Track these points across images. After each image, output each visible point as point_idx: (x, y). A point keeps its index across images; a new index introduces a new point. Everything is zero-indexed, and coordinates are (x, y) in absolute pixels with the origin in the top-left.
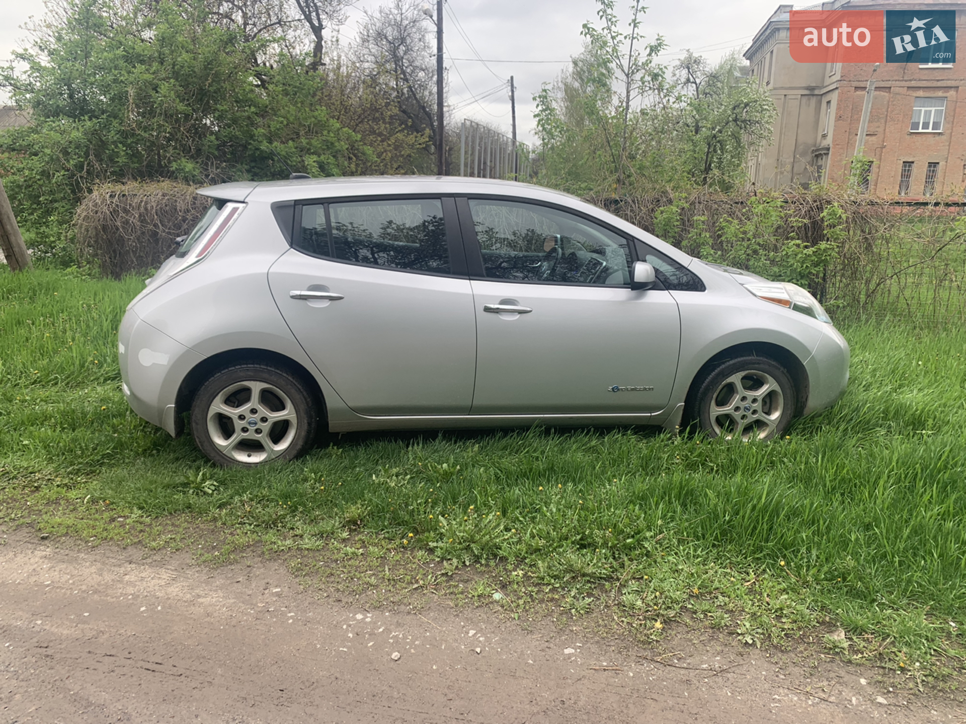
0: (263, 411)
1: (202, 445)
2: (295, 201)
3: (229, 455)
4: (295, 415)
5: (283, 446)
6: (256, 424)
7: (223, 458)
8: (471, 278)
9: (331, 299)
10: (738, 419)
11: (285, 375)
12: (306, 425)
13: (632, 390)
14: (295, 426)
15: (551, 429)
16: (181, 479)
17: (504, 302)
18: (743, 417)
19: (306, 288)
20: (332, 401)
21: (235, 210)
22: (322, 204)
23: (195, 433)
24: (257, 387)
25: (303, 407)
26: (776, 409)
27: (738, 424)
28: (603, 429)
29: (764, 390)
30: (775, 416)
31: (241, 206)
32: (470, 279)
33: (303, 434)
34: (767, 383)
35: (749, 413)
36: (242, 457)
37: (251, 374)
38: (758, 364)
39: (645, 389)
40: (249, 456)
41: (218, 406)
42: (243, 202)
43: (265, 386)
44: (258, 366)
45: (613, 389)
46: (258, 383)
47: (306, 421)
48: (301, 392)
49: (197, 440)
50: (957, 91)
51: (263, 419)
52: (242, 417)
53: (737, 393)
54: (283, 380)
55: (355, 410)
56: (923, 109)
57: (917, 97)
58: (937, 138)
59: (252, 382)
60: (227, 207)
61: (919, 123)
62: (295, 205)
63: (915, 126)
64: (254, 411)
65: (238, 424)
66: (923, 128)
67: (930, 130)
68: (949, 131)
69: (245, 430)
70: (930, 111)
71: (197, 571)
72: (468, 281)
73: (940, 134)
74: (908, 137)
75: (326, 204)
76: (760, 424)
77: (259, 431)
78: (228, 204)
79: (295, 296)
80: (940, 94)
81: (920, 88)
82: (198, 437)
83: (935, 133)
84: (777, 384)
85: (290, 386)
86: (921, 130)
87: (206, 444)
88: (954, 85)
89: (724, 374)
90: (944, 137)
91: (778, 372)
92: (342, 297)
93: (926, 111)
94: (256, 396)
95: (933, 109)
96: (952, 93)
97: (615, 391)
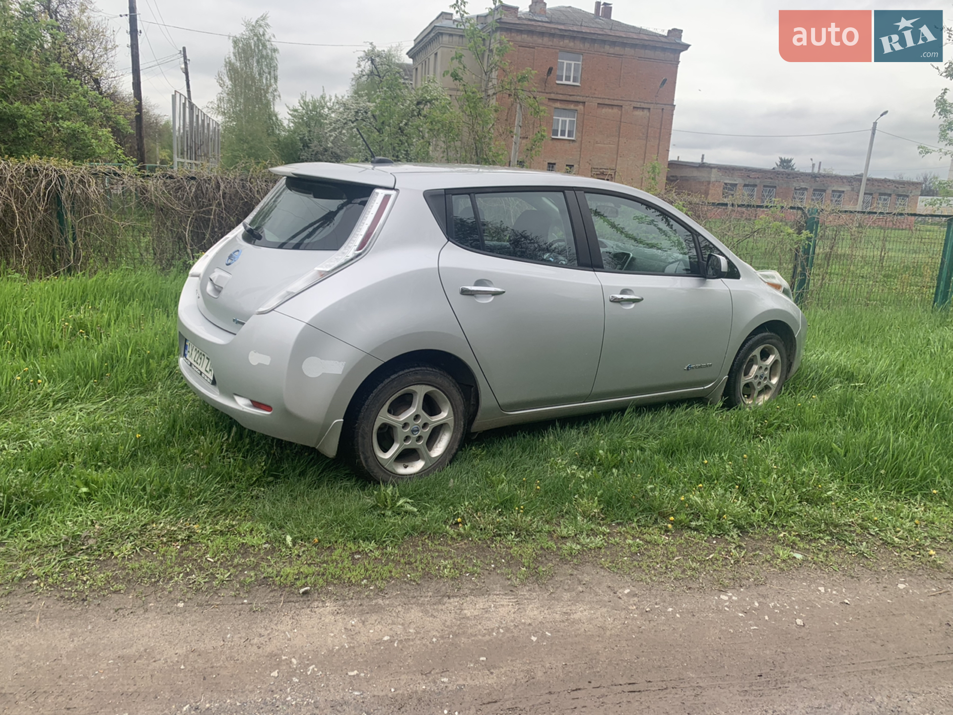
0: (425, 416)
2: (445, 189)
3: (390, 469)
4: (452, 418)
5: (438, 450)
6: (418, 431)
7: (385, 472)
8: (595, 269)
9: (495, 294)
10: (755, 385)
11: (447, 376)
12: (462, 426)
13: (700, 367)
14: (452, 428)
15: (642, 408)
16: (369, 501)
17: (624, 292)
18: (759, 383)
19: (473, 284)
20: (486, 401)
21: (387, 197)
22: (469, 194)
23: (360, 448)
24: (421, 391)
25: (461, 408)
26: (775, 375)
27: (755, 389)
28: (674, 403)
29: (771, 358)
30: (775, 381)
31: (393, 193)
32: (594, 271)
33: (459, 436)
34: (773, 354)
35: (762, 380)
36: (401, 470)
37: (419, 377)
38: (771, 338)
39: (707, 366)
40: (406, 467)
41: (384, 417)
42: (393, 189)
43: (428, 389)
44: (425, 368)
46: (424, 387)
47: (462, 423)
48: (460, 393)
49: (362, 457)
50: (584, 106)
51: (425, 425)
52: (405, 425)
53: (757, 364)
54: (447, 382)
55: (502, 407)
56: (561, 119)
57: (555, 108)
58: (572, 144)
59: (419, 386)
60: (377, 194)
61: (558, 130)
62: (445, 194)
63: (555, 132)
64: (417, 417)
65: (401, 433)
66: (561, 135)
67: (566, 137)
68: (580, 139)
69: (407, 438)
70: (566, 121)
71: (530, 590)
72: (593, 273)
73: (573, 141)
74: (551, 142)
75: (472, 195)
76: (767, 388)
77: (419, 438)
78: (377, 190)
79: (464, 292)
80: (572, 107)
81: (557, 100)
82: (363, 453)
83: (570, 140)
84: (778, 355)
85: (452, 388)
86: (559, 137)
87: (371, 460)
88: (582, 100)
89: (752, 349)
90: (576, 144)
91: (781, 345)
92: (504, 292)
93: (562, 121)
94: (418, 401)
95: (568, 119)
96: (581, 107)
97: (688, 369)
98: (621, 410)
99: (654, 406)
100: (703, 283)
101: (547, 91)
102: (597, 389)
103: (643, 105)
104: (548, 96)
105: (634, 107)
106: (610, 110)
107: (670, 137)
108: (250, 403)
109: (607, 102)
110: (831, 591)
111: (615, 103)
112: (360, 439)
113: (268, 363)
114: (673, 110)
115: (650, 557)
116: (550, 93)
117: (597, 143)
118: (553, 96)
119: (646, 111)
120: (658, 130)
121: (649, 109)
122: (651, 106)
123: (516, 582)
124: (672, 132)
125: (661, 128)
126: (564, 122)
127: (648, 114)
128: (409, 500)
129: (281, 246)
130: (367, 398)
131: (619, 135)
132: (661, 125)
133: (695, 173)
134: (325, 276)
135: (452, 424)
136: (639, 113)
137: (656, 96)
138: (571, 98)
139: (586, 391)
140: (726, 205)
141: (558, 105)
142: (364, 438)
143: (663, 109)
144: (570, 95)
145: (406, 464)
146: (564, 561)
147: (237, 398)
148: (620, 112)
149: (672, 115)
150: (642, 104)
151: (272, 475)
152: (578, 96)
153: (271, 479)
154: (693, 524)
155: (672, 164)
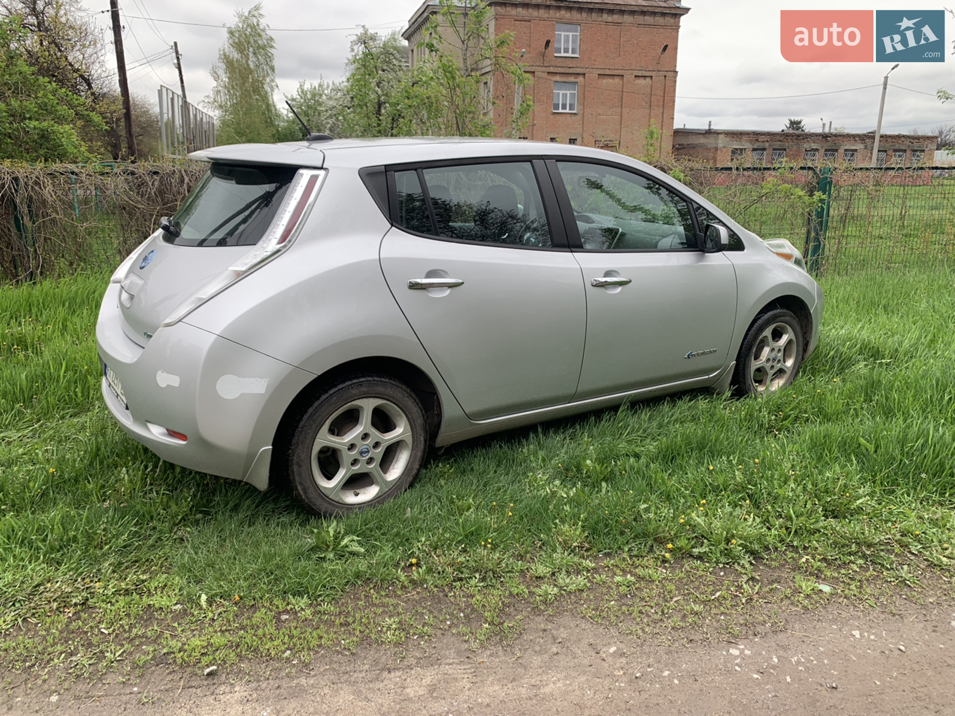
0: (375, 434)
1: (305, 493)
2: (385, 166)
3: (336, 499)
4: (410, 433)
5: (395, 472)
6: (368, 452)
7: (330, 503)
8: (573, 249)
9: (452, 286)
10: (768, 369)
11: (400, 385)
12: (423, 442)
13: (703, 354)
14: (410, 446)
17: (608, 274)
18: (772, 367)
19: (423, 276)
20: (450, 409)
21: (313, 179)
22: (416, 170)
23: (297, 478)
24: (368, 406)
25: (420, 421)
26: (790, 357)
27: (767, 374)
28: (675, 396)
29: (785, 339)
30: (790, 363)
31: (322, 173)
32: (572, 252)
33: (419, 454)
34: (786, 333)
35: (775, 364)
36: (350, 498)
37: (365, 389)
38: (784, 316)
39: (711, 352)
40: (357, 495)
41: (324, 439)
42: (321, 168)
43: (377, 402)
44: (370, 379)
45: (688, 356)
46: (371, 400)
47: (422, 439)
48: (417, 404)
50: (584, 77)
51: (377, 445)
52: (352, 447)
53: (768, 345)
54: (399, 392)
55: (470, 416)
56: (561, 92)
57: (555, 82)
58: (573, 117)
59: (365, 400)
60: (302, 175)
61: (559, 104)
62: (386, 171)
63: (556, 106)
64: (365, 436)
65: (347, 456)
66: (562, 109)
67: (567, 111)
68: (581, 112)
69: (355, 462)
70: (566, 94)
71: (491, 655)
72: (570, 254)
73: (575, 114)
74: (552, 117)
75: (419, 170)
76: (781, 371)
77: (370, 461)
78: (301, 171)
79: (414, 286)
80: (572, 79)
81: (556, 73)
82: (301, 483)
83: (571, 114)
84: (793, 333)
85: (406, 399)
86: (561, 111)
87: (311, 490)
88: (581, 72)
89: (762, 329)
90: (579, 117)
91: (795, 323)
92: (463, 283)
93: (563, 94)
94: (366, 417)
95: (568, 92)
96: (581, 79)
97: (689, 357)
98: (613, 408)
99: (652, 401)
100: (702, 258)
101: (545, 64)
102: (583, 387)
103: (645, 74)
104: (547, 70)
105: (636, 76)
106: (611, 81)
107: (674, 105)
108: (166, 431)
109: (608, 72)
110: (869, 636)
111: (616, 72)
112: (295, 468)
113: (177, 385)
114: (675, 77)
115: (642, 599)
116: (549, 66)
117: (599, 115)
118: (552, 69)
119: (648, 79)
120: (662, 99)
121: (651, 77)
122: (653, 74)
123: (474, 645)
124: (677, 99)
125: (664, 96)
126: (564, 95)
127: (650, 82)
128: (355, 538)
129: (201, 244)
130: (301, 419)
131: (622, 105)
132: (664, 93)
133: (702, 140)
134: (241, 276)
135: (409, 441)
136: (641, 81)
137: (658, 63)
138: (571, 71)
139: (570, 390)
140: (730, 169)
141: (558, 78)
142: (300, 466)
143: (665, 76)
144: (570, 68)
145: (358, 491)
146: (536, 611)
147: (150, 425)
148: (621, 82)
149: (675, 82)
150: (644, 72)
151: (201, 512)
152: (577, 67)
153: (199, 516)
154: (696, 551)
155: (677, 132)
